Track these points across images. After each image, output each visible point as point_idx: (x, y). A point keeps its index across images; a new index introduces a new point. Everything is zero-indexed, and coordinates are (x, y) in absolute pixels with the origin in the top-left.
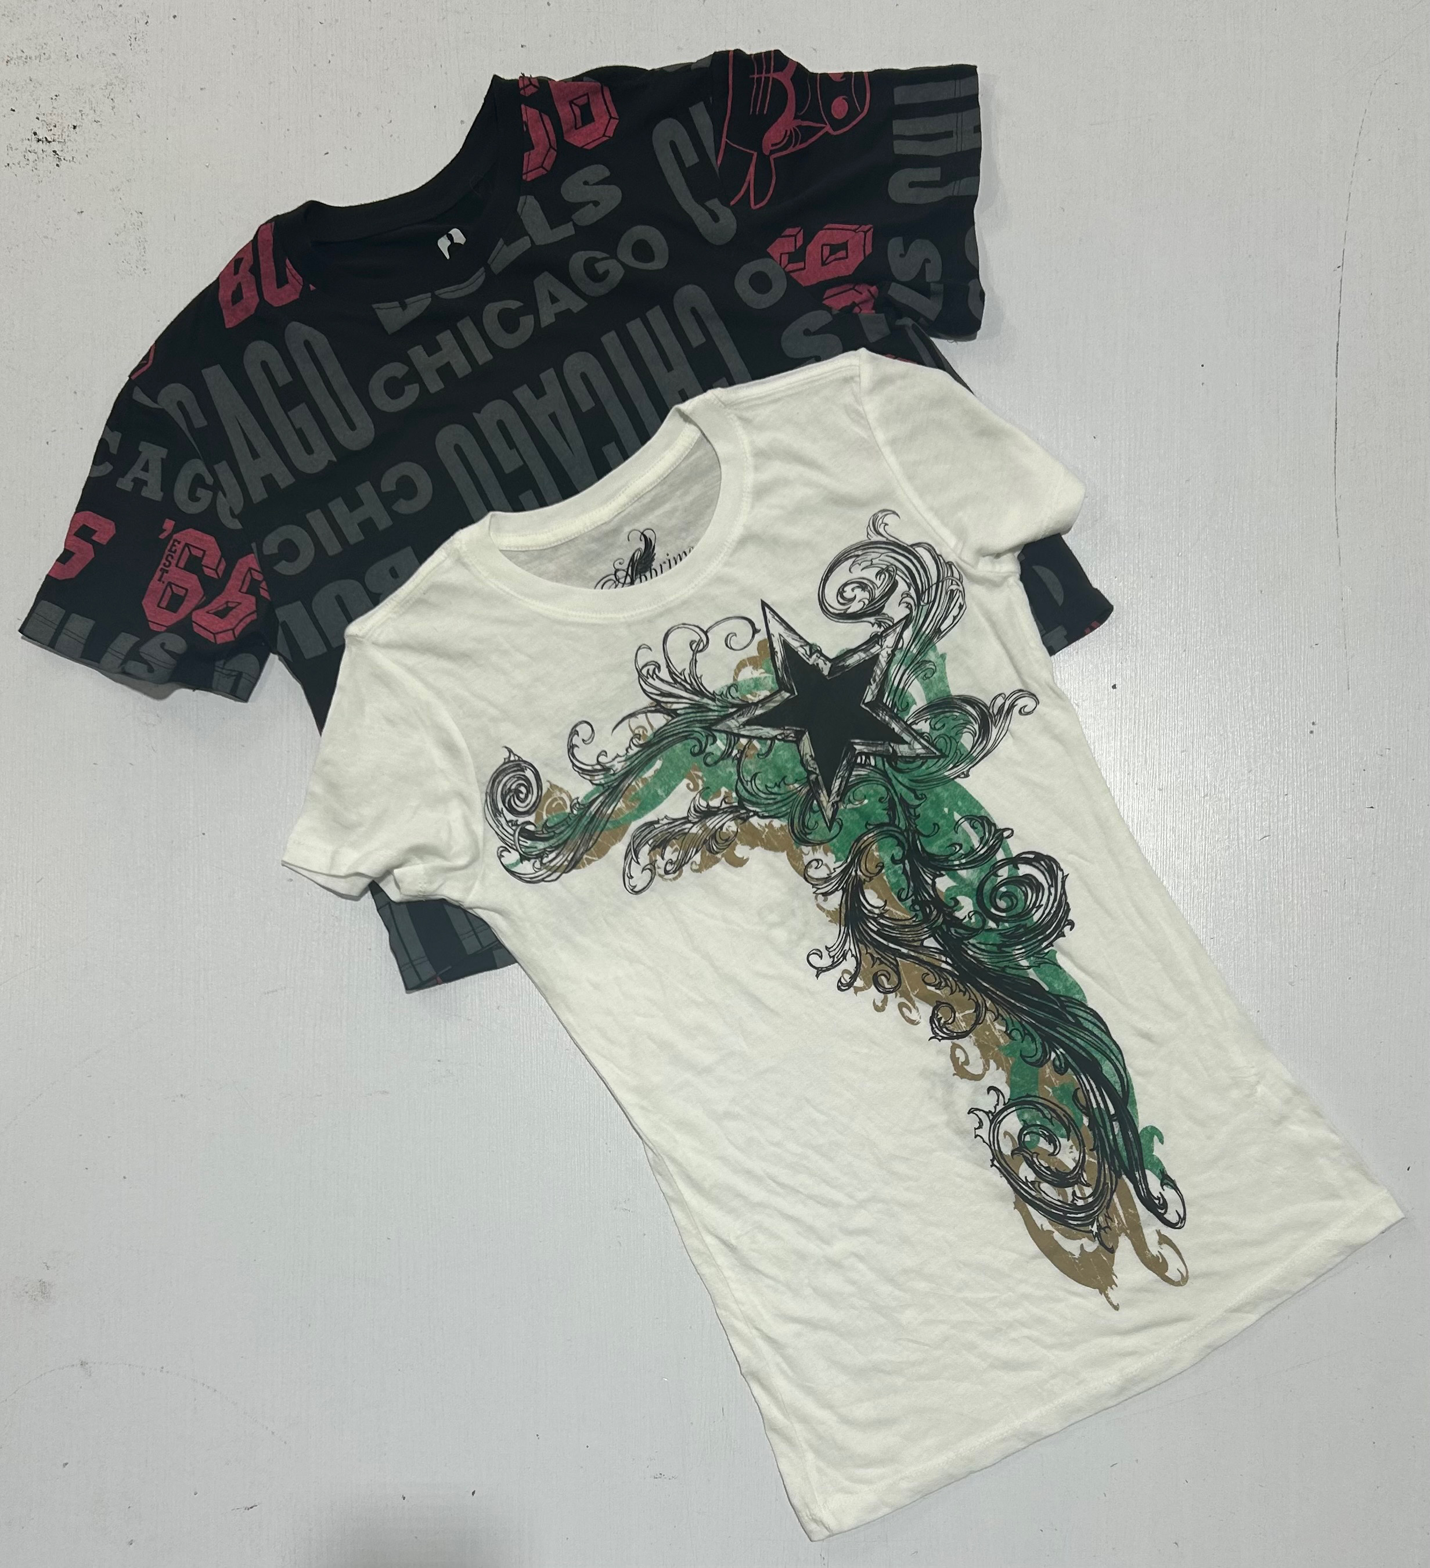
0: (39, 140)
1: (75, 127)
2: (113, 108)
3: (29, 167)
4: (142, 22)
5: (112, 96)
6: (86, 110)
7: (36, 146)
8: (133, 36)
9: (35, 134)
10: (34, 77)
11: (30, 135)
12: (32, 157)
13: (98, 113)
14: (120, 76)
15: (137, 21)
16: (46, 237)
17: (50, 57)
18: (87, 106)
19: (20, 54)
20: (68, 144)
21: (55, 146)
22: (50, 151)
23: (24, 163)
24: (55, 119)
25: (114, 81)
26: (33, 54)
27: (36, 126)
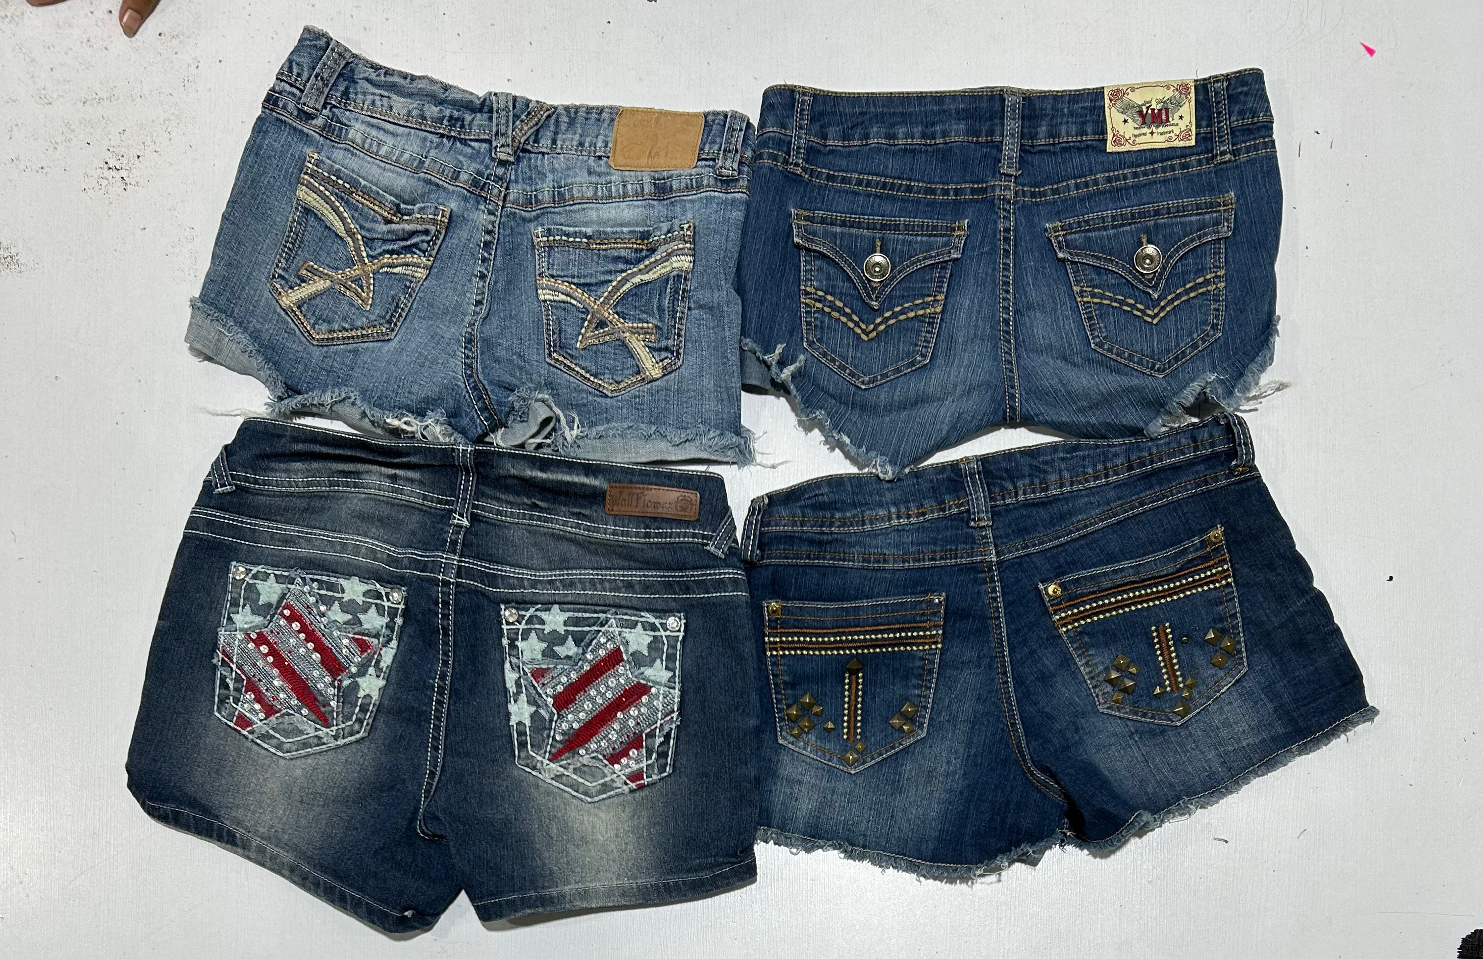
0: (110, 168)
1: (139, 157)
2: (170, 140)
3: (102, 191)
4: (194, 67)
5: (169, 129)
6: (148, 143)
7: (107, 173)
8: (186, 79)
9: (106, 163)
10: (105, 116)
11: (102, 164)
12: (104, 183)
13: (158, 144)
14: (176, 112)
15: (189, 65)
16: (116, 250)
17: (118, 98)
18: (149, 138)
19: (95, 96)
20: (134, 171)
21: (123, 173)
22: (118, 177)
23: (97, 187)
24: (123, 150)
25: (171, 117)
26: (105, 95)
27: (107, 156)
